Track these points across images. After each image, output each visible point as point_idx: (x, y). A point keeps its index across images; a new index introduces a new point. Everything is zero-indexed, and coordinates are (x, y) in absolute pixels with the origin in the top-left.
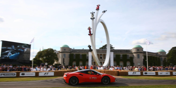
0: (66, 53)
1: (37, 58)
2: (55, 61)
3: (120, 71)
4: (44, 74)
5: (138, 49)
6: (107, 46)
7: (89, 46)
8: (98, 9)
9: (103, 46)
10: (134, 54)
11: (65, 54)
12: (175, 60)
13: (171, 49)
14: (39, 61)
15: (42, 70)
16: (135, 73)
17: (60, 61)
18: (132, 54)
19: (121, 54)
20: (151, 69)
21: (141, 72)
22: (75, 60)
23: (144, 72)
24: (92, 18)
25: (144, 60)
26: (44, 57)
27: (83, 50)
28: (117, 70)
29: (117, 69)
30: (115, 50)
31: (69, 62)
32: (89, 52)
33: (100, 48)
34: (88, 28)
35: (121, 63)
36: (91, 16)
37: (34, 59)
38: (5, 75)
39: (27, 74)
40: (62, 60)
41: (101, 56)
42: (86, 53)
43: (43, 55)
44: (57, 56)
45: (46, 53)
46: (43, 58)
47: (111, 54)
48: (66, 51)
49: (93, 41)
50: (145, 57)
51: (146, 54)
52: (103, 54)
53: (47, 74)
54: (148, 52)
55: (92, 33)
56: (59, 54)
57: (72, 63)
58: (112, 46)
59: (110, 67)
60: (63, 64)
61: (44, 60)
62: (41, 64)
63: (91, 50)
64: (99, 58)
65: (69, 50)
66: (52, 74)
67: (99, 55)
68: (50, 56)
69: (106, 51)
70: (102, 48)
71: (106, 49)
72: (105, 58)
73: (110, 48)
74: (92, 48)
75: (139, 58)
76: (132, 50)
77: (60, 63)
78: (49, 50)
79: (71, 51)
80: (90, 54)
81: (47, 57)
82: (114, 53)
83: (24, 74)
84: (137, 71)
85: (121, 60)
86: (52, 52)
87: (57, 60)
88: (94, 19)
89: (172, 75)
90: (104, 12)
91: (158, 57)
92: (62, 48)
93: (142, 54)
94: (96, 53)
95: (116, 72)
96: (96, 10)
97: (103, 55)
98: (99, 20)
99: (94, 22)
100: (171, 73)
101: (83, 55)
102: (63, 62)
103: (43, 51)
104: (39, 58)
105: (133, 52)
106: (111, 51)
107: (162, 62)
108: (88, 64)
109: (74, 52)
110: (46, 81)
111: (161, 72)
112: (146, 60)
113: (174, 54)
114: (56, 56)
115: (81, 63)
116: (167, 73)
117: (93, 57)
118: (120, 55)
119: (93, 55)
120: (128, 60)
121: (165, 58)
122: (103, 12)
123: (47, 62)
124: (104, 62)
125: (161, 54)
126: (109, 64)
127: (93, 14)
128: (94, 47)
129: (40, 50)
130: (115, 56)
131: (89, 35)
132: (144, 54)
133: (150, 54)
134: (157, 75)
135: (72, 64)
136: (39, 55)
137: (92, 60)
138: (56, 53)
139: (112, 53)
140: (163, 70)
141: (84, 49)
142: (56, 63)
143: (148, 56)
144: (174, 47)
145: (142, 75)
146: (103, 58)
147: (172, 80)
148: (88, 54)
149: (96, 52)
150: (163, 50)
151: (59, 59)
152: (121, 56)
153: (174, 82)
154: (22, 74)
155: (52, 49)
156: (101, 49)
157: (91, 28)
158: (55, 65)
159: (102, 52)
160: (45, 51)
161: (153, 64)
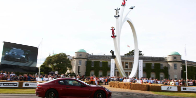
1: (45, 65)
2: (68, 69)
3: (150, 85)
5: (175, 56)
6: (135, 51)
7: (112, 52)
8: (124, 5)
9: (130, 52)
10: (169, 63)
11: (81, 61)
14: (48, 68)
16: (171, 88)
17: (74, 70)
18: (167, 63)
19: (153, 63)
21: (178, 87)
22: (92, 69)
23: (182, 88)
24: (116, 16)
25: (182, 70)
26: (54, 63)
27: (104, 57)
28: (147, 84)
29: (147, 82)
30: (145, 57)
31: (85, 71)
32: (111, 59)
33: (126, 54)
34: (112, 29)
35: (153, 75)
37: (42, 66)
38: (5, 84)
39: (31, 84)
40: (76, 69)
41: (127, 65)
42: (107, 60)
43: (53, 61)
44: (71, 63)
45: (56, 58)
46: (53, 65)
47: (139, 62)
48: (82, 57)
49: (116, 45)
50: (184, 67)
51: (185, 64)
52: (129, 61)
54: (188, 61)
55: (115, 35)
56: (74, 61)
57: (90, 72)
58: (141, 52)
59: (138, 79)
60: (77, 74)
61: (54, 67)
62: (50, 72)
63: (114, 57)
64: (123, 68)
65: (86, 56)
67: (125, 63)
69: (134, 59)
70: (128, 54)
71: (133, 56)
72: (132, 68)
73: (138, 54)
74: (115, 54)
75: (176, 68)
76: (167, 57)
77: (74, 72)
78: (61, 55)
79: (88, 58)
80: (113, 62)
81: (58, 64)
82: (143, 61)
83: (28, 85)
85: (153, 71)
86: (64, 57)
87: (71, 67)
88: (119, 17)
92: (78, 53)
93: (180, 64)
94: (121, 61)
95: (145, 86)
97: (129, 64)
98: (126, 18)
99: (118, 20)
101: (103, 62)
102: (78, 71)
103: (53, 56)
104: (48, 65)
105: (168, 61)
106: (140, 58)
108: (110, 74)
109: (92, 58)
112: (185, 71)
114: (69, 63)
115: (101, 73)
118: (151, 64)
119: (116, 64)
120: (162, 71)
122: (130, 9)
123: (58, 70)
124: (130, 73)
126: (137, 75)
127: (118, 11)
128: (118, 52)
129: (50, 54)
130: (145, 65)
131: (112, 37)
132: (183, 64)
135: (90, 74)
136: (48, 61)
137: (115, 70)
138: (70, 59)
139: (141, 61)
141: (105, 55)
142: (68, 71)
143: (187, 67)
145: (179, 90)
146: (129, 67)
148: (110, 62)
149: (120, 59)
151: (73, 67)
152: (153, 65)
154: (26, 85)
155: (65, 54)
156: (127, 56)
157: (115, 28)
158: (67, 74)
159: (128, 60)
160: (55, 56)
161: (194, 77)
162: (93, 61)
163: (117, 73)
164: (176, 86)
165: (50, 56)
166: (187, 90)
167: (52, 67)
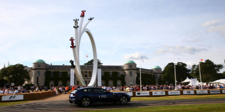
0: (41, 71)
2: (25, 81)
4: (10, 98)
5: (131, 65)
6: (94, 60)
7: (71, 61)
8: (83, 15)
9: (89, 62)
10: (125, 71)
11: (39, 72)
12: (171, 78)
13: (167, 65)
14: (4, 80)
15: (6, 92)
17: (33, 81)
18: (124, 71)
19: (111, 72)
20: (145, 89)
21: (133, 92)
22: (52, 79)
23: (137, 93)
24: (75, 26)
25: (137, 78)
26: (10, 75)
27: (64, 67)
30: (104, 66)
31: (44, 82)
33: (85, 64)
34: (71, 39)
36: (74, 24)
40: (35, 79)
41: (86, 74)
42: (67, 70)
43: (9, 72)
44: (29, 74)
45: (12, 70)
46: (9, 77)
47: (98, 71)
48: (41, 67)
49: (76, 55)
50: (138, 74)
51: (139, 71)
52: (88, 71)
53: (14, 97)
55: (74, 45)
56: (32, 72)
57: (49, 82)
58: (100, 62)
60: (36, 85)
61: (10, 79)
62: (6, 85)
63: (73, 67)
64: (83, 77)
65: (45, 67)
66: (21, 97)
67: (84, 72)
68: (18, 74)
69: (93, 68)
70: (88, 64)
71: (92, 65)
72: (91, 77)
73: (97, 63)
74: (75, 64)
75: (131, 76)
76: (123, 66)
77: (33, 83)
78: (17, 66)
79: (47, 68)
80: (72, 71)
81: (15, 75)
82: (102, 70)
84: (129, 91)
85: (111, 79)
86: (21, 69)
87: (29, 79)
88: (78, 28)
89: (167, 94)
90: (91, 19)
91: (153, 74)
92: (36, 64)
93: (135, 71)
94: (80, 70)
96: (81, 16)
97: (88, 73)
98: (85, 29)
99: (77, 31)
100: (167, 92)
101: (63, 72)
102: (36, 82)
103: (8, 68)
104: (3, 77)
105: (125, 69)
106: (99, 67)
107: (157, 80)
108: (70, 83)
109: (52, 68)
110: (12, 107)
111: (156, 92)
112: (140, 78)
113: (170, 71)
114: (27, 74)
115: (60, 83)
116: (162, 93)
117: (76, 74)
118: (109, 72)
119: (76, 73)
120: (119, 79)
121: (161, 76)
122: (89, 20)
123: (15, 82)
124: (89, 82)
125: (156, 71)
126: (96, 83)
127: (77, 22)
128: (78, 62)
129: (5, 66)
130: (103, 74)
131: (71, 47)
132: (137, 71)
133: (144, 71)
134: (151, 95)
135: (49, 84)
136: (2, 73)
137: (75, 79)
138: (28, 70)
139: (100, 70)
140: (158, 89)
141: (65, 65)
142: (26, 82)
143: (141, 74)
144: (170, 63)
145: (134, 95)
146: (88, 76)
147: (166, 101)
148: (70, 72)
150: (158, 67)
151: (31, 78)
152: (111, 74)
153: (169, 103)
155: (22, 65)
156: (86, 65)
157: (74, 38)
158: (25, 85)
159: (87, 69)
160: (11, 68)
161: (147, 83)
162: (52, 71)
163: (77, 82)
164: (131, 91)
165: (4, 67)
166: (141, 95)
167: (8, 79)
